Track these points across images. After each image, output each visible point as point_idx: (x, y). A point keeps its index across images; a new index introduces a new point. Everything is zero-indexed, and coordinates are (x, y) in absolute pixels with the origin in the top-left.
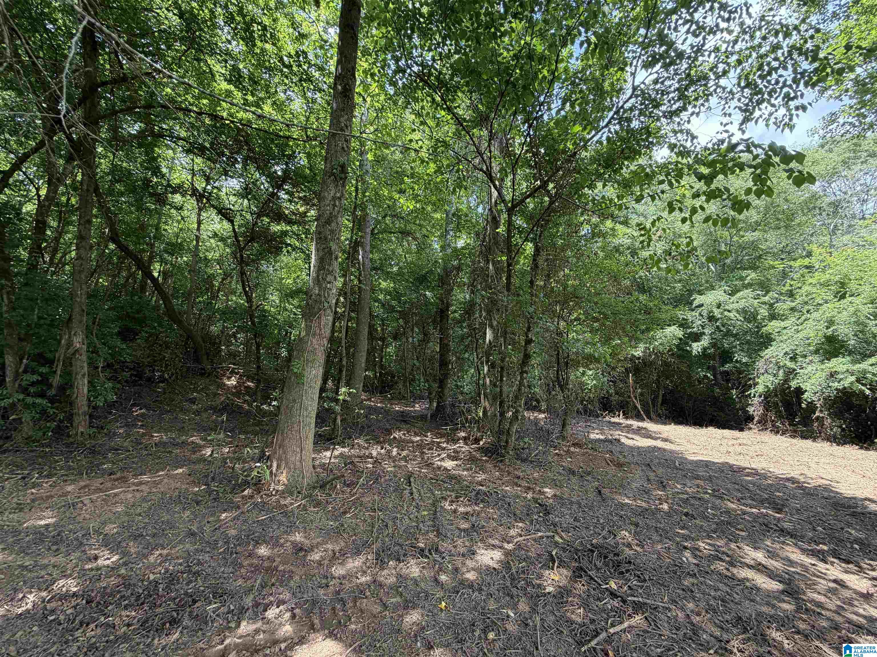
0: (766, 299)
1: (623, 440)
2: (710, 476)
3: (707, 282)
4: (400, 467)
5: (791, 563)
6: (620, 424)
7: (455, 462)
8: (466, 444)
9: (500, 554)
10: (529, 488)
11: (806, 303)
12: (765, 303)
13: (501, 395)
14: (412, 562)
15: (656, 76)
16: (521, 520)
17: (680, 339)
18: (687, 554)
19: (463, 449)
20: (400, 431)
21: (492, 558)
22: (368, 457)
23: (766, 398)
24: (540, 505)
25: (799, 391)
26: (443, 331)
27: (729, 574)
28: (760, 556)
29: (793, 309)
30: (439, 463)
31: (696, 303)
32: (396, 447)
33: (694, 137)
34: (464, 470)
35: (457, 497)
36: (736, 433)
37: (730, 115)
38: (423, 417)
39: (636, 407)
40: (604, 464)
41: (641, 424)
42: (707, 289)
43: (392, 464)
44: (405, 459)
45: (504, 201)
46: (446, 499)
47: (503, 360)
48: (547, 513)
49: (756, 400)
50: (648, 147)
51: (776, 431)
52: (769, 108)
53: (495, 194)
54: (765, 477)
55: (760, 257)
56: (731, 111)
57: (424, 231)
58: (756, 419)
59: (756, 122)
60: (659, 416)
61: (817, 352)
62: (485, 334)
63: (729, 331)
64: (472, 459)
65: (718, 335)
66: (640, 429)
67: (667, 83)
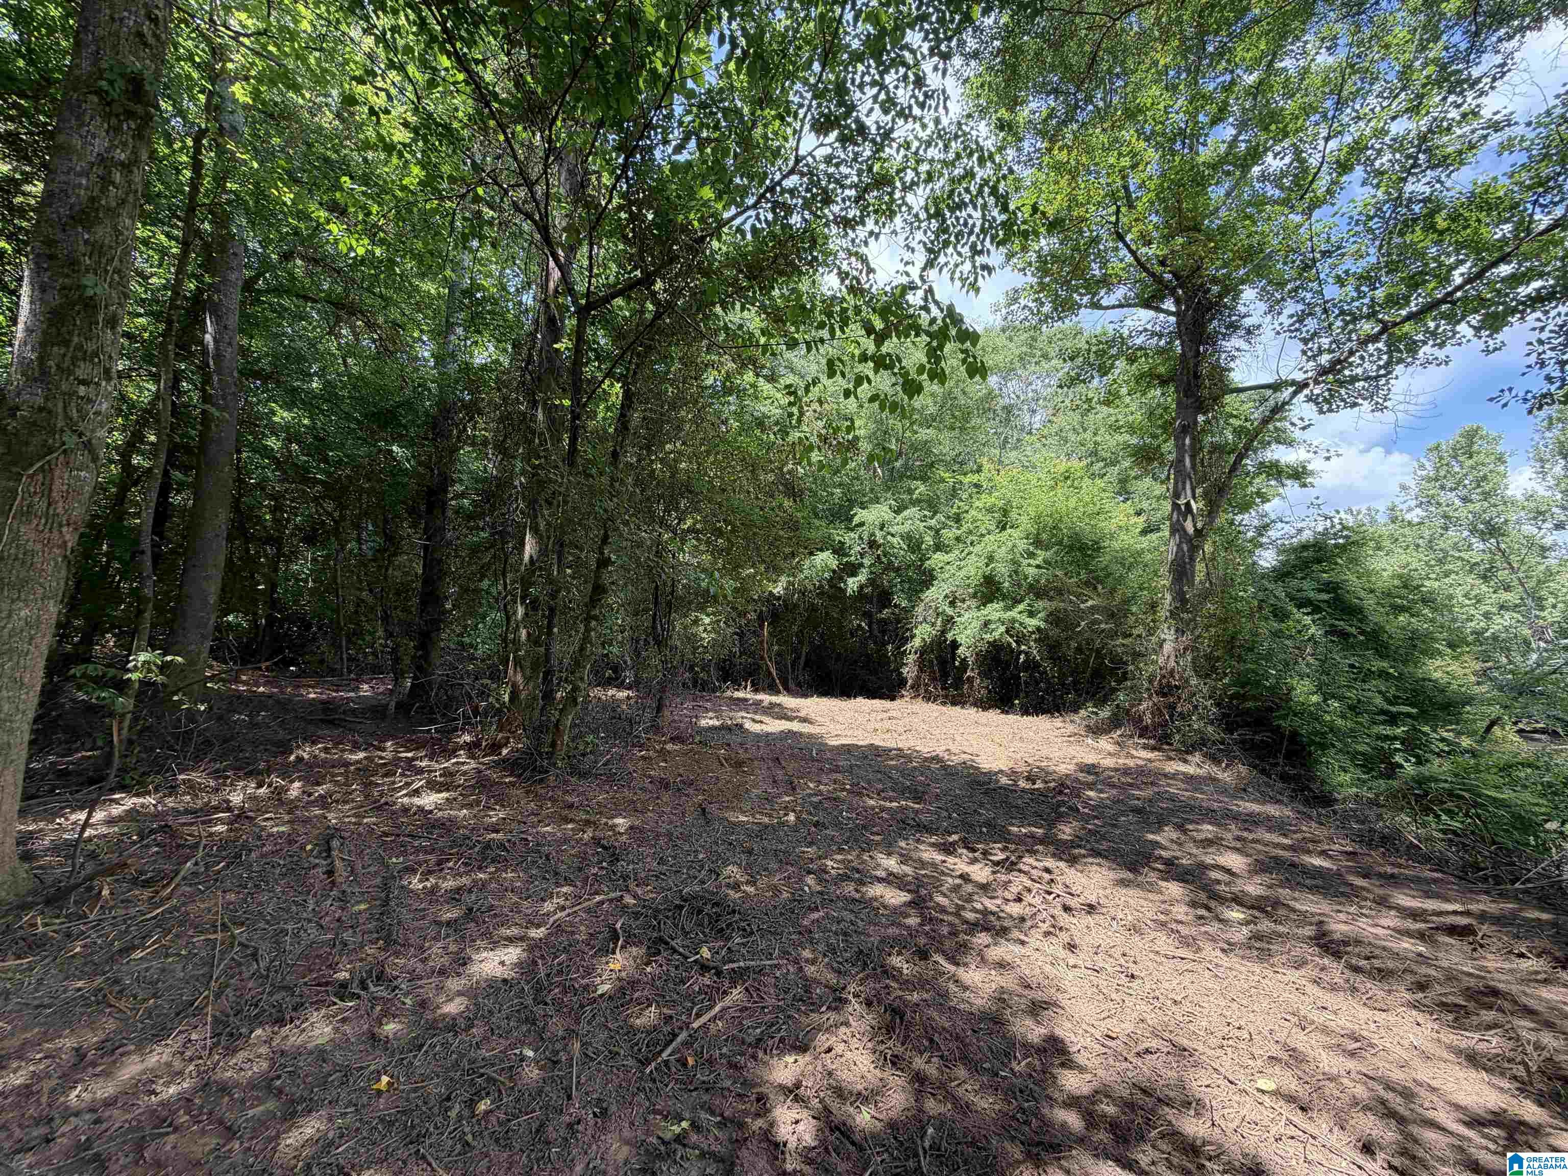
0: (933, 522)
1: (748, 725)
2: (851, 766)
3: (872, 490)
4: (306, 821)
5: (923, 864)
6: (746, 700)
7: (444, 795)
8: (472, 756)
9: (518, 950)
10: (588, 823)
11: (970, 532)
12: (930, 528)
13: (548, 660)
14: (315, 1017)
15: (829, 150)
16: (568, 881)
17: (834, 571)
18: (810, 880)
19: (465, 768)
20: (314, 743)
21: (502, 963)
22: (217, 809)
23: (922, 655)
24: (605, 848)
25: (955, 645)
26: (433, 533)
27: (857, 896)
28: (891, 863)
29: (958, 539)
30: (406, 800)
31: (856, 520)
32: (299, 779)
33: (871, 270)
34: (463, 806)
35: (439, 863)
36: (887, 704)
37: (913, 251)
38: (376, 711)
39: (770, 673)
40: (716, 765)
41: (774, 699)
42: (871, 501)
43: (287, 818)
44: (324, 802)
45: (570, 291)
46: (413, 871)
47: (553, 595)
48: (615, 859)
49: (911, 658)
50: (810, 264)
51: (928, 698)
52: (955, 256)
53: (556, 274)
54: (909, 759)
55: (932, 465)
56: (913, 244)
57: (394, 314)
58: (910, 682)
59: (941, 270)
60: (799, 685)
61: (974, 596)
62: (523, 544)
63: (890, 563)
64: (482, 783)
65: (878, 569)
66: (772, 705)
67: (844, 170)
